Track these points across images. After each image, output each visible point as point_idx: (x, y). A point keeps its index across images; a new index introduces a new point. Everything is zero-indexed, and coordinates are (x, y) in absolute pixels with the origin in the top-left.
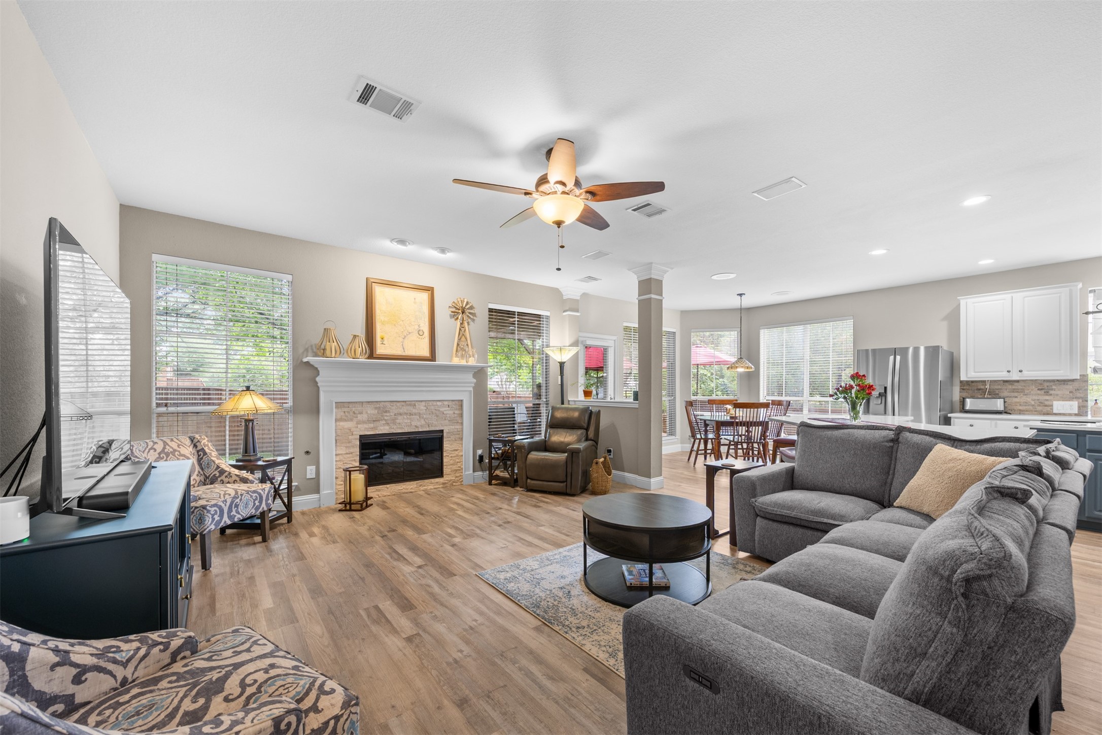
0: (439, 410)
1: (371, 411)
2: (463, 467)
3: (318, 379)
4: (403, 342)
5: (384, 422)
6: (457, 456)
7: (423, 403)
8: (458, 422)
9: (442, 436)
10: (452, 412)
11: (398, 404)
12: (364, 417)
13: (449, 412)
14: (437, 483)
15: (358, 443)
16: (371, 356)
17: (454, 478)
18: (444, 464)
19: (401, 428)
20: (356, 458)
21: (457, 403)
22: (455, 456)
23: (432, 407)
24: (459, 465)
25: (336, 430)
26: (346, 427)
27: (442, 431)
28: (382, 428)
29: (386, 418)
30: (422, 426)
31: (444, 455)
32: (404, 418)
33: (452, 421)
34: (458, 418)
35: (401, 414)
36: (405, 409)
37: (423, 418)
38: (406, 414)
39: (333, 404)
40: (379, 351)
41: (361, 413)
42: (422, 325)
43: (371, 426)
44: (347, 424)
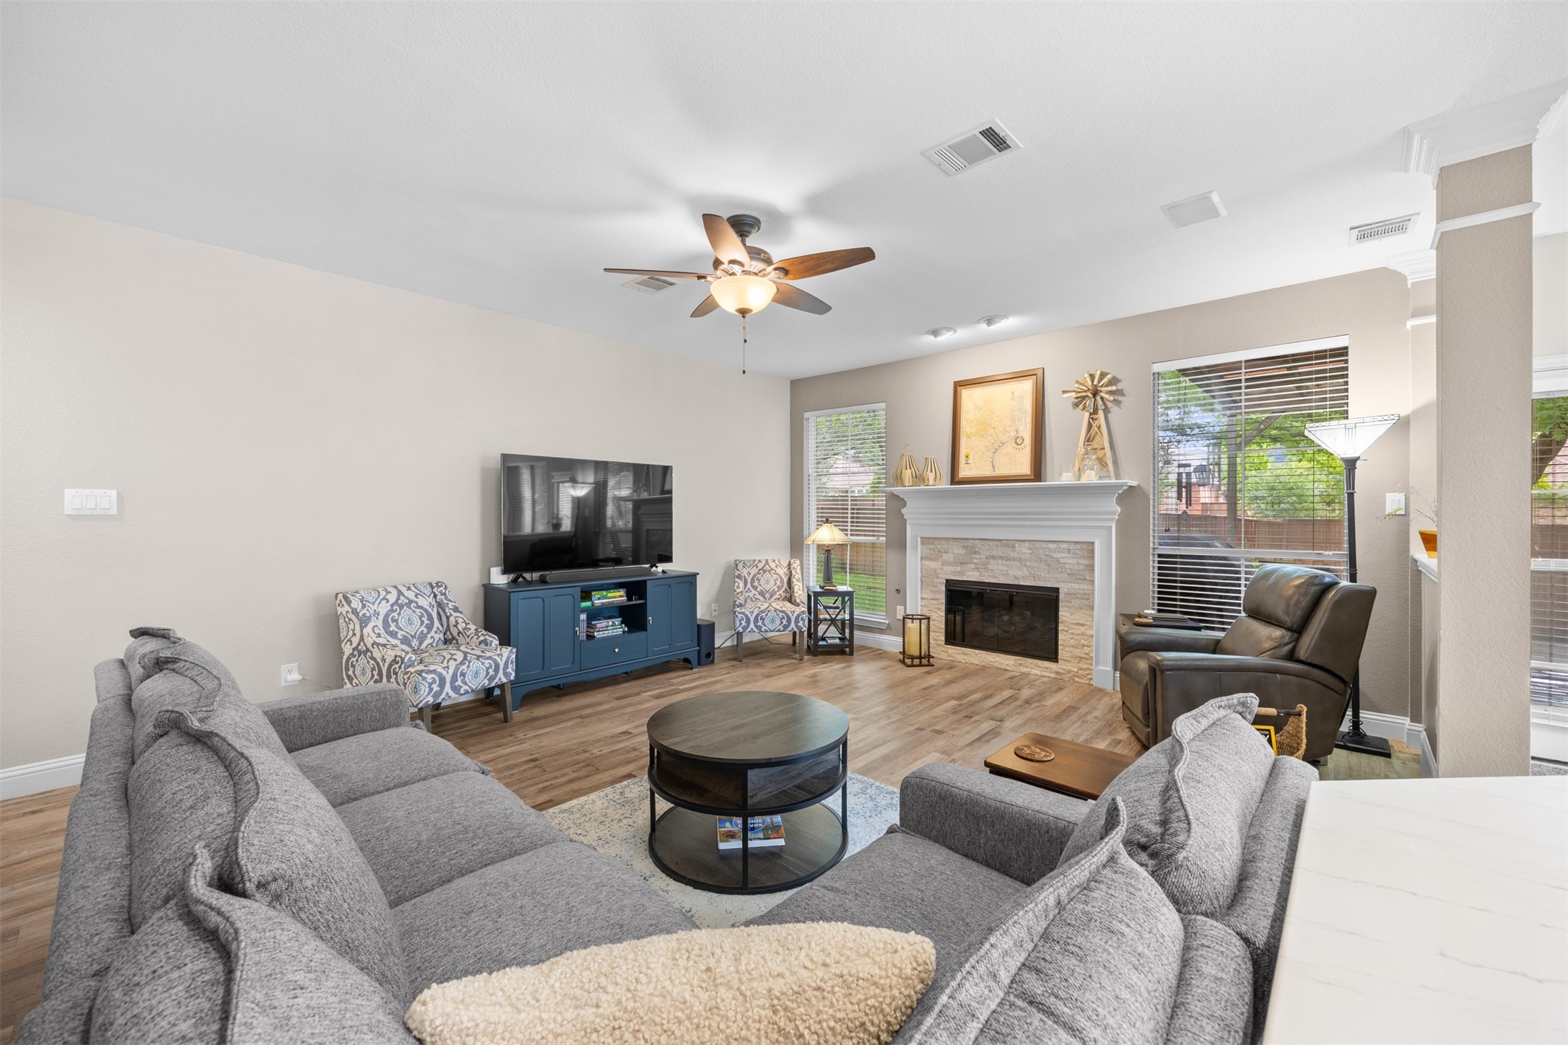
0: (1051, 557)
1: (958, 550)
2: (1093, 655)
3: (903, 511)
4: (992, 458)
5: (973, 566)
6: (1083, 634)
7: (1027, 544)
8: (1085, 579)
9: (1057, 597)
10: (1074, 561)
11: (991, 543)
12: (948, 557)
13: (1070, 561)
14: (1047, 668)
15: (944, 589)
16: (954, 480)
17: (1076, 670)
18: (1060, 643)
19: (995, 577)
20: (940, 606)
21: (1085, 547)
22: (1078, 635)
23: (1041, 551)
24: (1086, 650)
25: (921, 569)
26: (931, 567)
27: (1057, 590)
28: (970, 573)
29: (975, 561)
30: (1024, 578)
31: (1060, 628)
32: (998, 564)
33: (1074, 576)
34: (1086, 572)
35: (994, 558)
36: (998, 552)
37: (1026, 566)
38: (1002, 558)
39: (919, 539)
40: (964, 472)
41: (947, 552)
42: (1021, 429)
43: (958, 569)
44: (932, 565)
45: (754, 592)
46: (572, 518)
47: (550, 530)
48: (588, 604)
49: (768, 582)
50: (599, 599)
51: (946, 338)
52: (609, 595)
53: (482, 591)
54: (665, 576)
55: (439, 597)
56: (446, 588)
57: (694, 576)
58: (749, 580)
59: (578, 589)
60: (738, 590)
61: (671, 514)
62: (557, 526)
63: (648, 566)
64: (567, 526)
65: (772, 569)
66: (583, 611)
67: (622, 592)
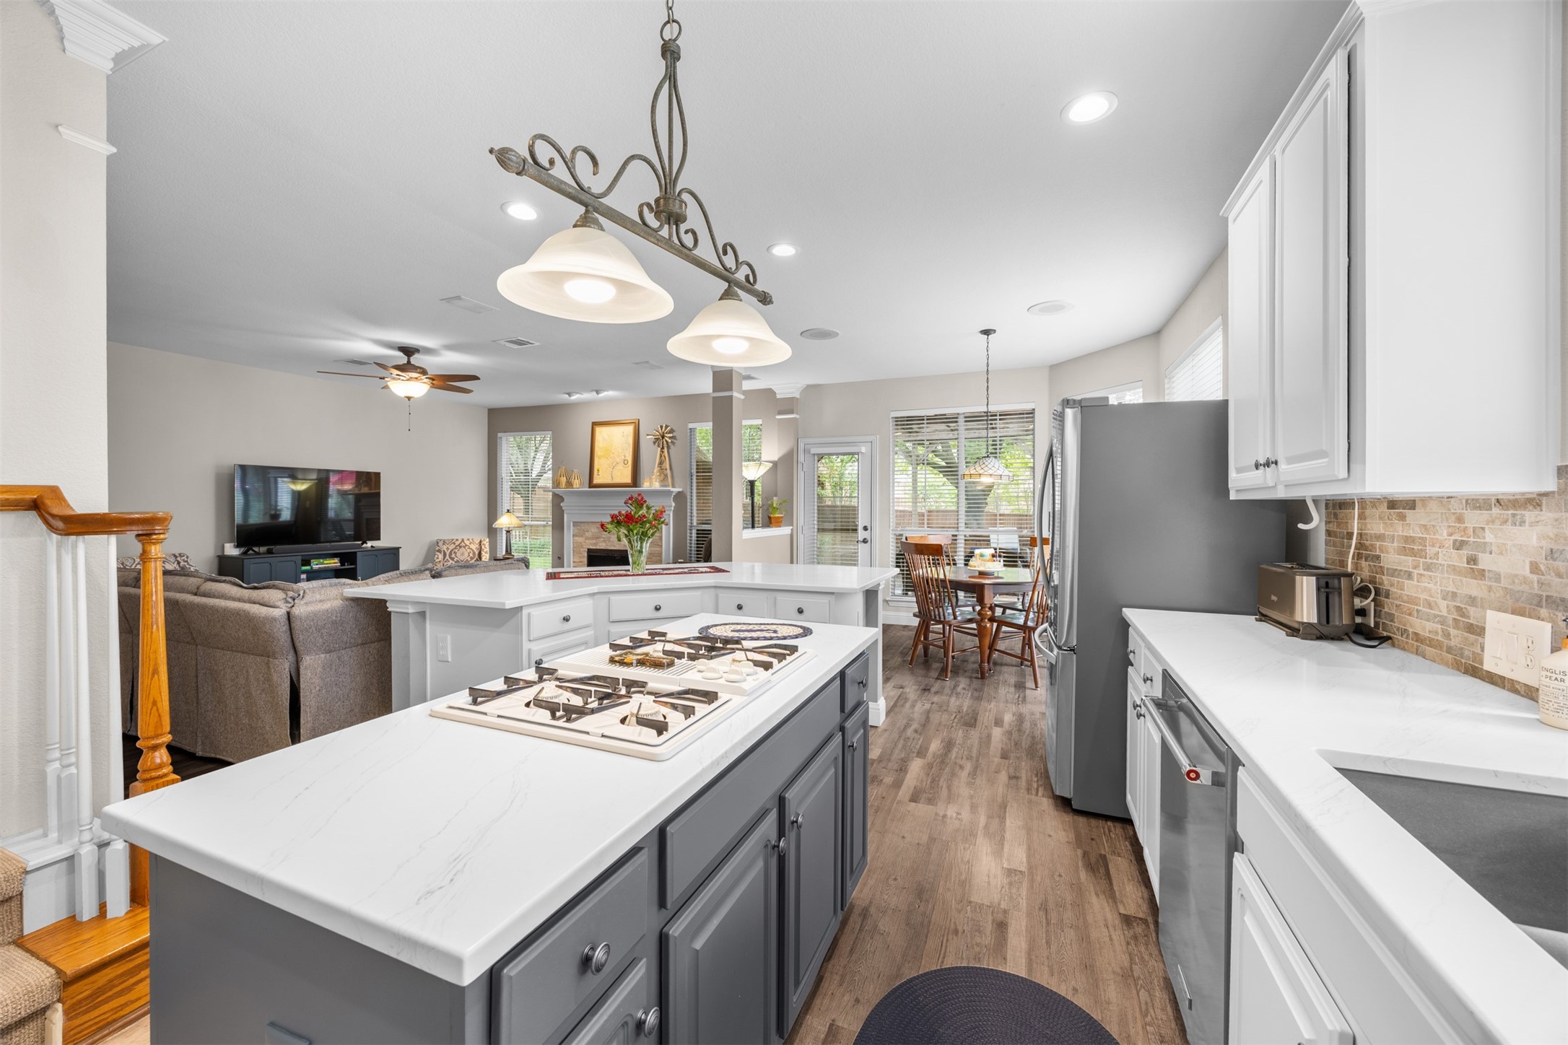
1: (593, 530)
3: (562, 504)
4: (613, 471)
5: (602, 539)
8: (657, 544)
12: (588, 534)
15: (586, 555)
16: (591, 485)
19: (614, 546)
25: (573, 543)
26: (579, 541)
28: (601, 544)
29: (603, 536)
34: (659, 541)
39: (572, 523)
40: (596, 480)
41: (588, 531)
42: (627, 455)
43: (594, 541)
44: (579, 539)
45: (451, 561)
46: (293, 509)
47: (267, 520)
48: (308, 568)
49: (463, 554)
50: (317, 564)
51: (575, 397)
52: (325, 562)
53: (216, 561)
54: (373, 549)
55: (182, 563)
56: (187, 557)
57: (397, 549)
58: (448, 553)
59: (300, 558)
60: (437, 560)
61: (379, 505)
62: (276, 516)
63: (360, 542)
64: (286, 515)
65: (466, 545)
66: (304, 572)
67: (336, 560)
